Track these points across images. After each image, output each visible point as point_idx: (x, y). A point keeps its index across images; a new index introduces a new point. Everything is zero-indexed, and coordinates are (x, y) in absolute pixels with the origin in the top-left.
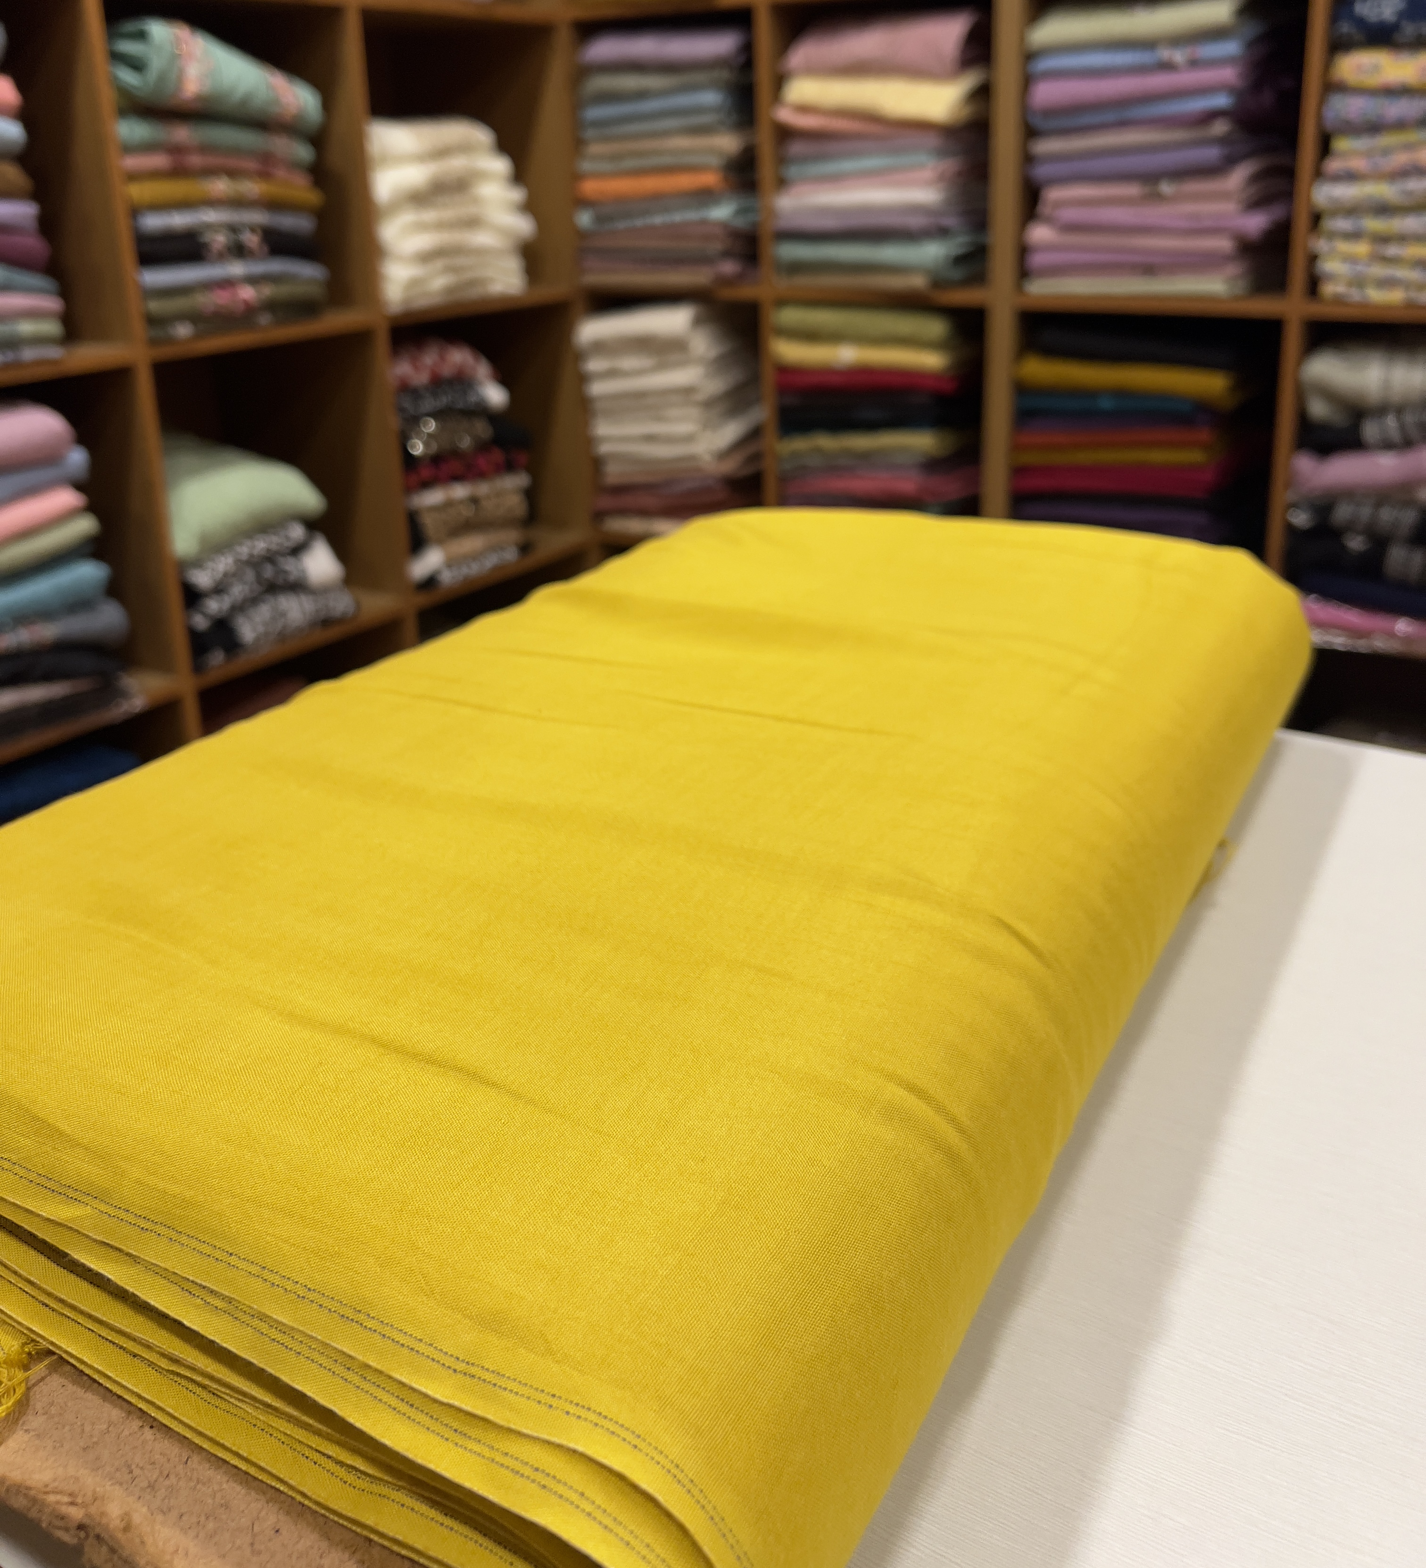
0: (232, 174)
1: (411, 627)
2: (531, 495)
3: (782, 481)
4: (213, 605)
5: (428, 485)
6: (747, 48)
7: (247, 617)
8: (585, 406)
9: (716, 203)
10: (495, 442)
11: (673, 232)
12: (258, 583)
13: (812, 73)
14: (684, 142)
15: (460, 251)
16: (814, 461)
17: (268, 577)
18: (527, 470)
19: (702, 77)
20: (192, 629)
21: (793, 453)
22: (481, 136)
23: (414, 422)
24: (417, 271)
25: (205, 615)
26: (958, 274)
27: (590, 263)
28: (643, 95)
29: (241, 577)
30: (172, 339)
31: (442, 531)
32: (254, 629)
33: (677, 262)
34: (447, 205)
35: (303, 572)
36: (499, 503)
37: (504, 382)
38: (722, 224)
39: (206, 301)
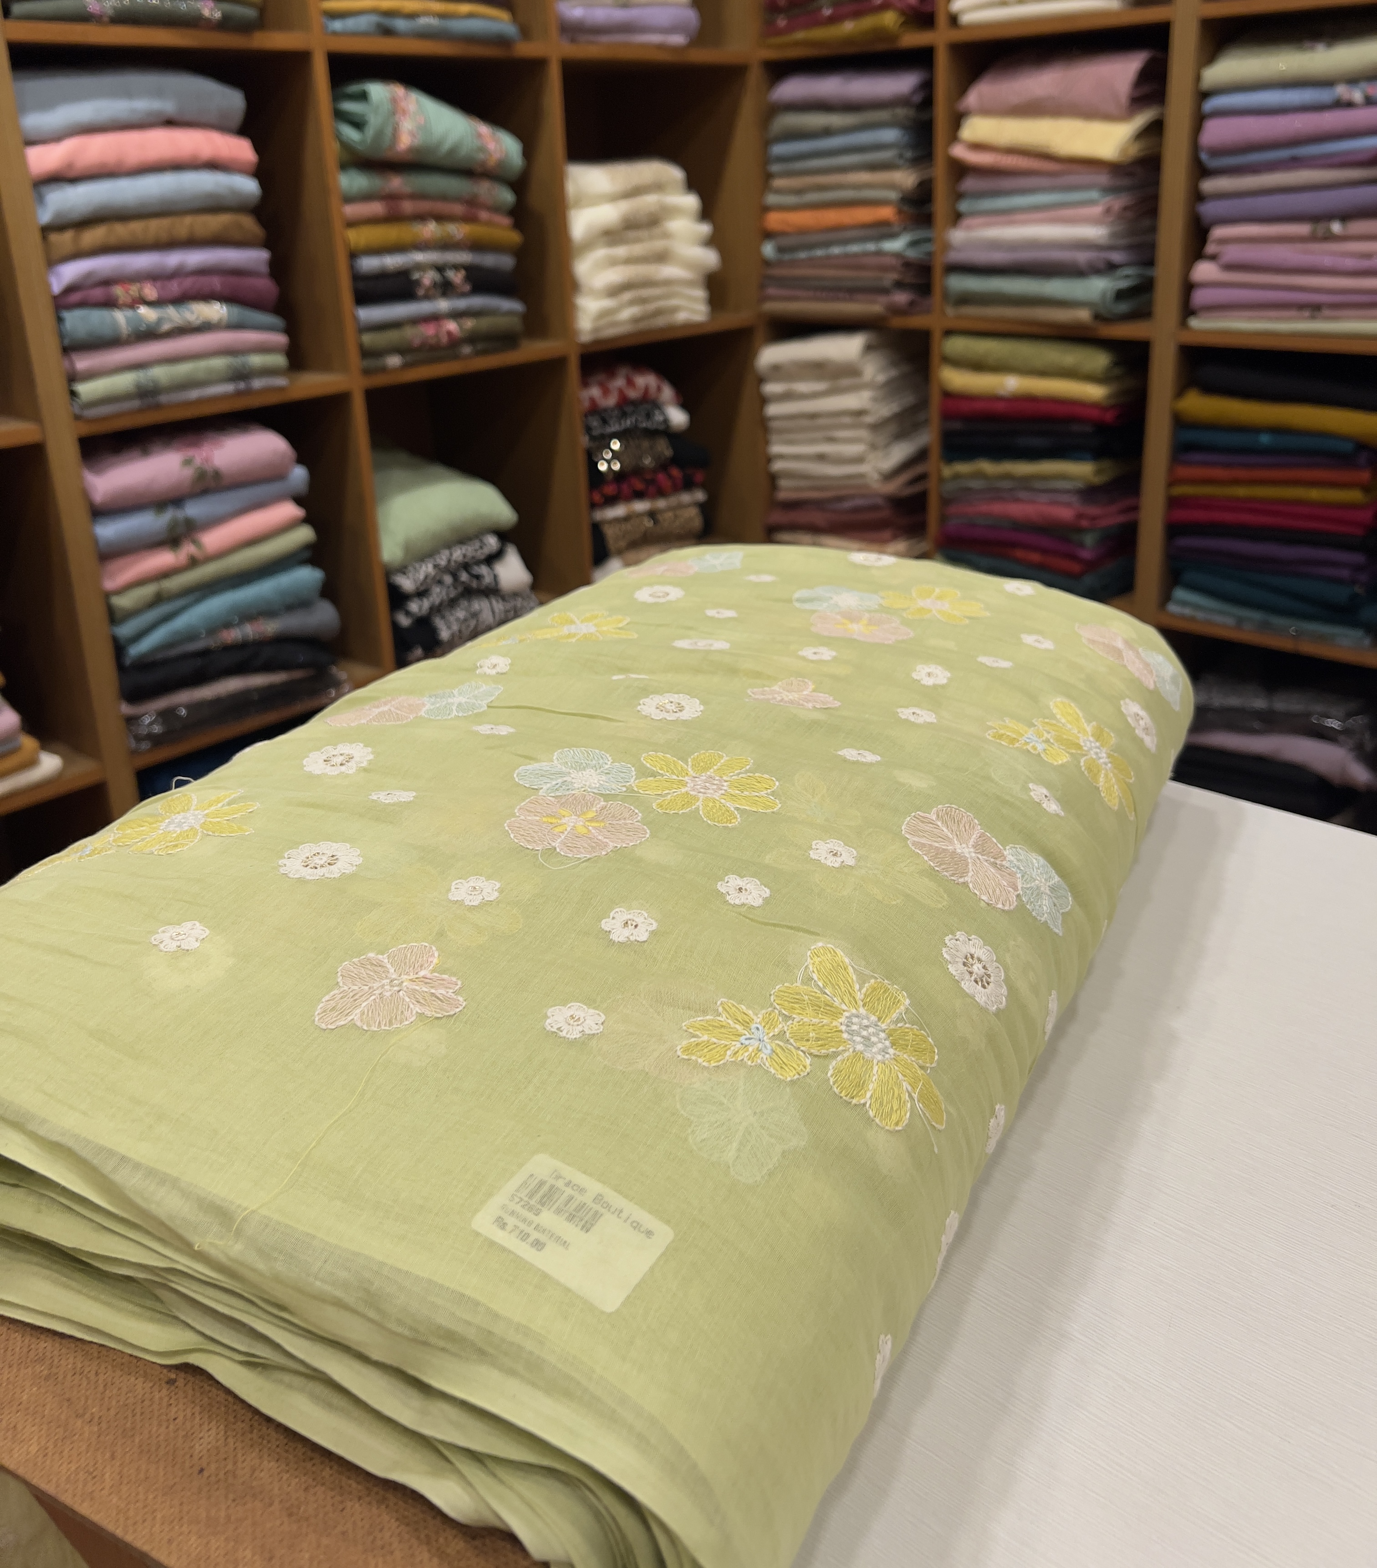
0: (440, 218)
2: (707, 509)
3: (945, 502)
4: (414, 606)
5: (611, 501)
6: (927, 87)
7: (443, 617)
8: (763, 425)
9: (893, 236)
10: (675, 461)
11: (852, 263)
12: (455, 588)
13: (987, 111)
14: (864, 177)
15: (648, 283)
16: (975, 484)
17: (463, 582)
18: (704, 486)
19: (883, 115)
20: (395, 626)
21: (957, 477)
22: (674, 173)
23: (603, 442)
24: (607, 303)
25: (408, 613)
26: (1123, 307)
27: (771, 291)
28: (827, 132)
29: (440, 582)
30: (384, 370)
31: (622, 544)
32: (449, 627)
33: (853, 291)
34: (638, 240)
35: (495, 577)
36: (676, 517)
37: (685, 405)
38: (897, 255)
39: (415, 334)
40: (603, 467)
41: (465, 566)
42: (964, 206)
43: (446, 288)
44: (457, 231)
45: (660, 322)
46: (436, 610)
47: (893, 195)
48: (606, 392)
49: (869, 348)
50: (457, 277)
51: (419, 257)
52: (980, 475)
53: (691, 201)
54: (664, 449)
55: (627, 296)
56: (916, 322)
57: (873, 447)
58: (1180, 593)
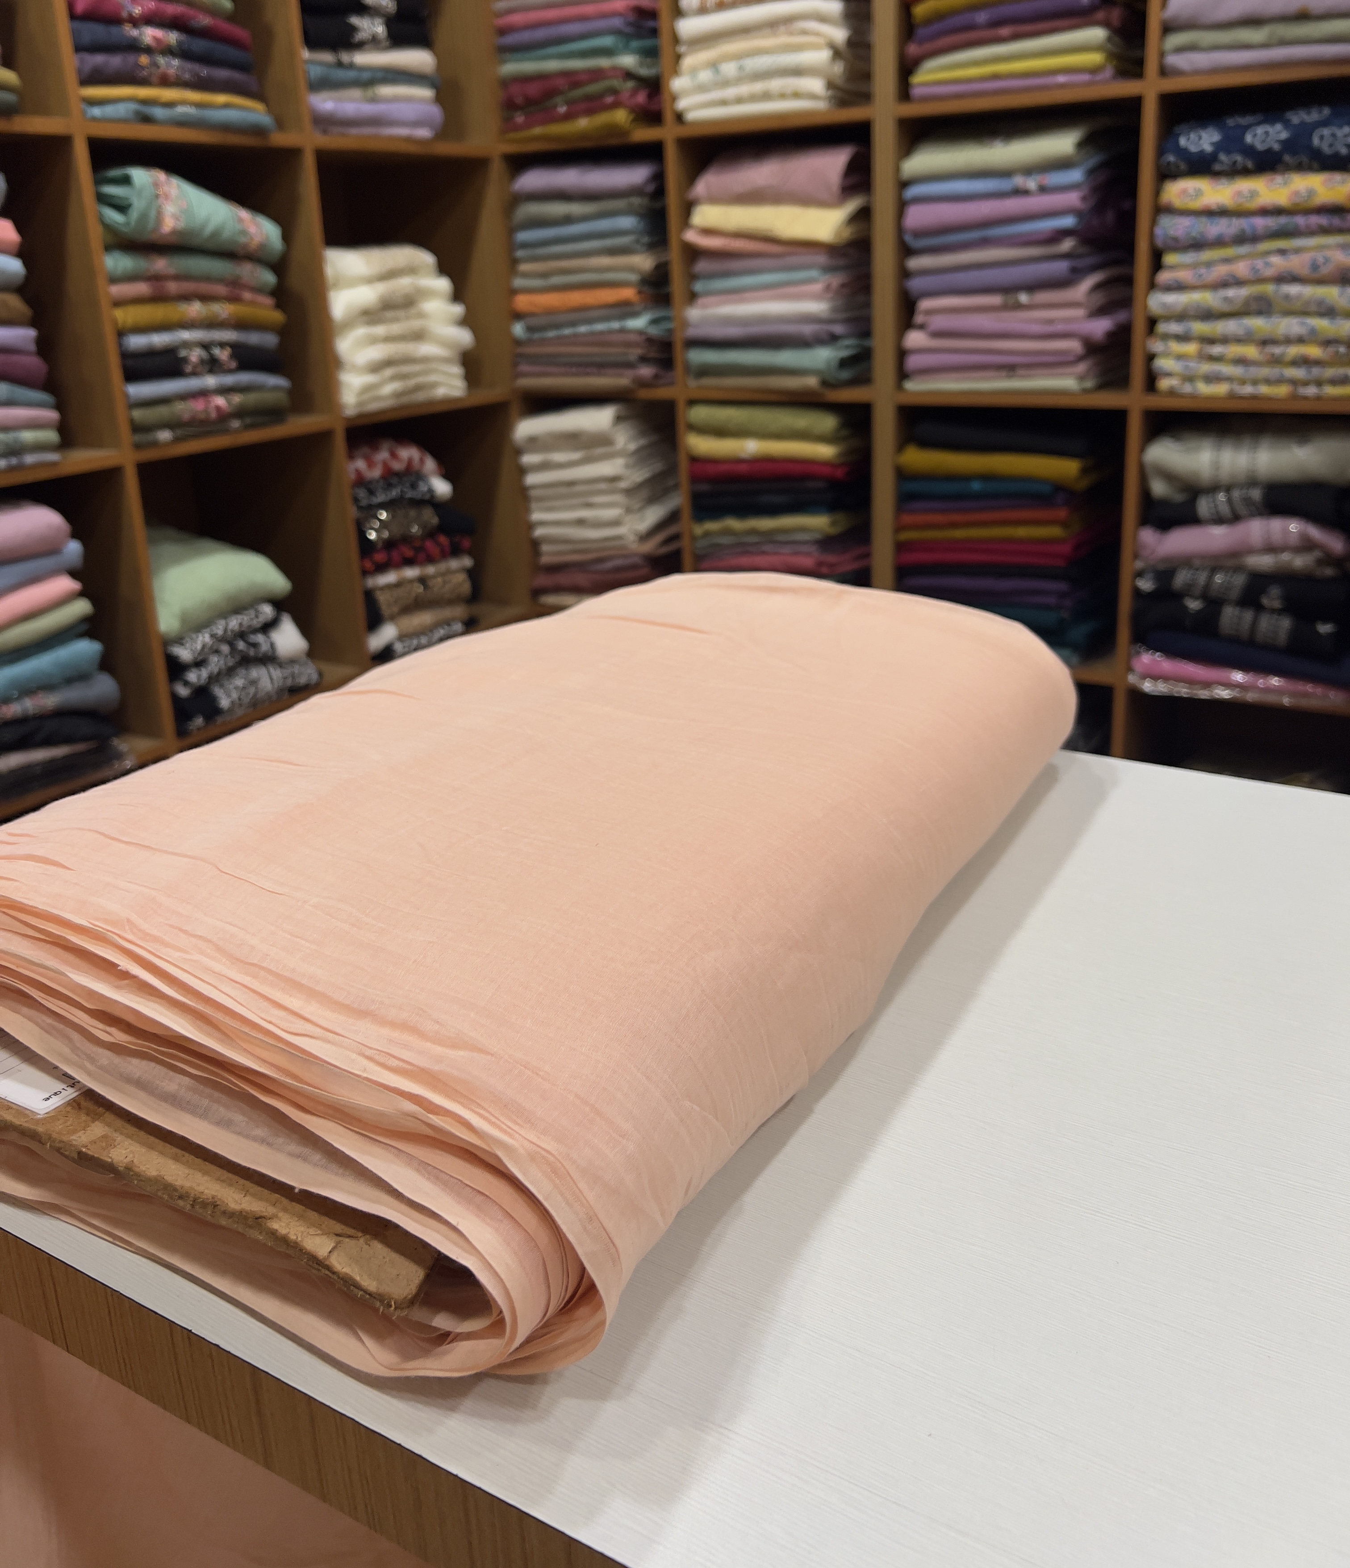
0: (205, 298)
2: (474, 575)
3: (699, 558)
4: (192, 676)
5: (381, 568)
6: (659, 178)
7: (222, 686)
8: (523, 495)
9: (635, 315)
10: (441, 529)
11: (597, 340)
12: (233, 657)
13: (715, 200)
14: (605, 261)
15: (407, 360)
16: (725, 540)
17: (241, 651)
18: (470, 553)
19: (621, 204)
20: (175, 697)
21: (707, 534)
22: (425, 258)
23: (370, 511)
24: (368, 379)
25: (186, 683)
26: (846, 375)
27: (524, 368)
28: (568, 220)
29: (217, 652)
30: (155, 444)
31: (395, 609)
32: (228, 695)
33: (601, 366)
34: (396, 320)
35: (272, 645)
36: (445, 583)
37: (447, 475)
38: (640, 332)
39: (184, 409)
40: (372, 536)
41: (242, 635)
42: (698, 286)
43: (212, 365)
44: (222, 310)
45: (421, 396)
46: (215, 679)
47: (633, 277)
48: (371, 464)
49: (619, 419)
50: (223, 355)
51: (186, 335)
52: (728, 532)
53: (443, 284)
54: (431, 518)
55: (389, 372)
56: (662, 393)
57: (629, 510)
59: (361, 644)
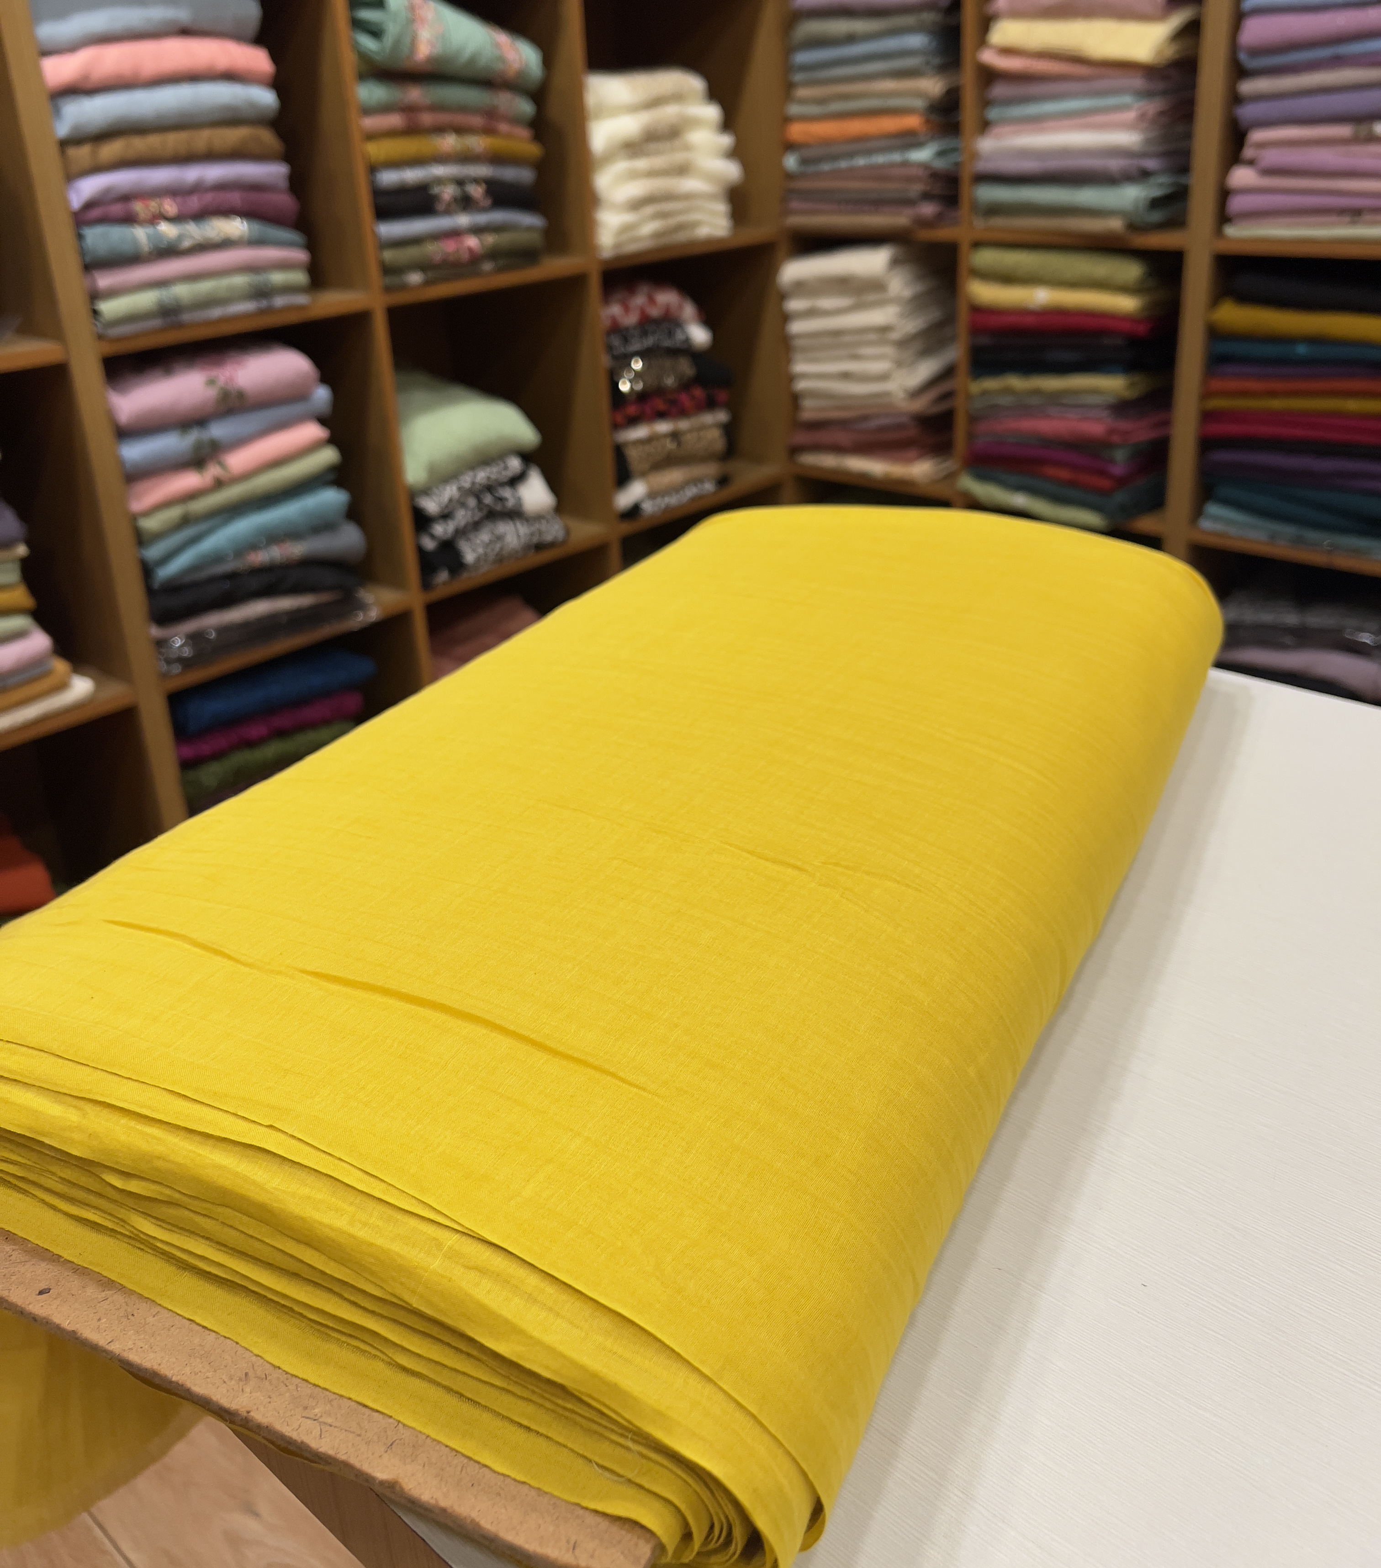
0: (460, 130)
1: (615, 553)
2: (730, 430)
3: (973, 419)
4: (440, 529)
5: (633, 421)
7: (468, 540)
8: (786, 343)
9: (920, 145)
10: (697, 380)
11: (878, 174)
12: (479, 511)
13: (1017, 14)
14: (889, 85)
15: (668, 197)
16: (1005, 401)
17: (488, 505)
18: (726, 407)
19: (909, 20)
20: (420, 550)
21: (985, 393)
22: (694, 83)
23: (623, 361)
24: (628, 218)
25: (433, 537)
26: (1157, 216)
27: (795, 205)
28: (851, 39)
29: (463, 505)
30: (405, 287)
31: (645, 465)
32: (474, 550)
33: (878, 203)
34: (657, 153)
35: (519, 500)
36: (699, 439)
37: (708, 320)
38: (924, 166)
39: (435, 250)
40: (625, 387)
41: (490, 488)
42: (993, 113)
43: (465, 203)
44: (477, 143)
45: (682, 237)
46: (461, 533)
47: (919, 103)
48: (627, 309)
49: (895, 262)
50: (476, 191)
51: (439, 171)
52: (1009, 391)
53: (712, 112)
54: (686, 368)
55: (649, 210)
56: (943, 234)
57: (899, 364)
58: (1213, 509)
59: (608, 501)
